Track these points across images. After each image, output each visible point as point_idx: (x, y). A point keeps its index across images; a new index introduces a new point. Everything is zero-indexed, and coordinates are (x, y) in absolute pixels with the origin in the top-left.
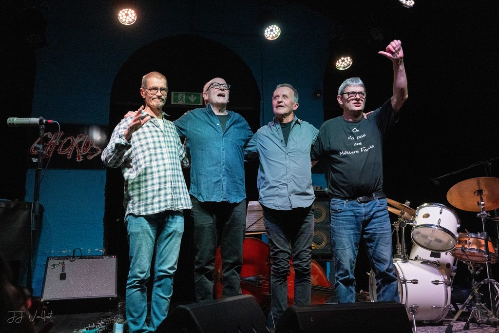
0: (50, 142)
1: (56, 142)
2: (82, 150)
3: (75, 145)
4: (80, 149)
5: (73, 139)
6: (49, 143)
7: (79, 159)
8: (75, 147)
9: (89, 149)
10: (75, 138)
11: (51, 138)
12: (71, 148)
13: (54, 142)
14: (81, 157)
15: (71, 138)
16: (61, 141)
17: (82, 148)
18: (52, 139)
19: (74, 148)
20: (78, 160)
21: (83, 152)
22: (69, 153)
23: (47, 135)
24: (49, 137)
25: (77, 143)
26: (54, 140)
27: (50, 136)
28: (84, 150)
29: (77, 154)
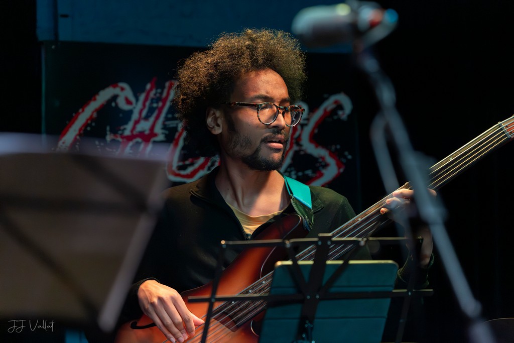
0: (129, 127)
1: (152, 128)
6: (127, 133)
11: (130, 112)
13: (144, 126)
16: (172, 124)
18: (135, 116)
23: (115, 98)
24: (122, 104)
26: (147, 118)
27: (128, 102)
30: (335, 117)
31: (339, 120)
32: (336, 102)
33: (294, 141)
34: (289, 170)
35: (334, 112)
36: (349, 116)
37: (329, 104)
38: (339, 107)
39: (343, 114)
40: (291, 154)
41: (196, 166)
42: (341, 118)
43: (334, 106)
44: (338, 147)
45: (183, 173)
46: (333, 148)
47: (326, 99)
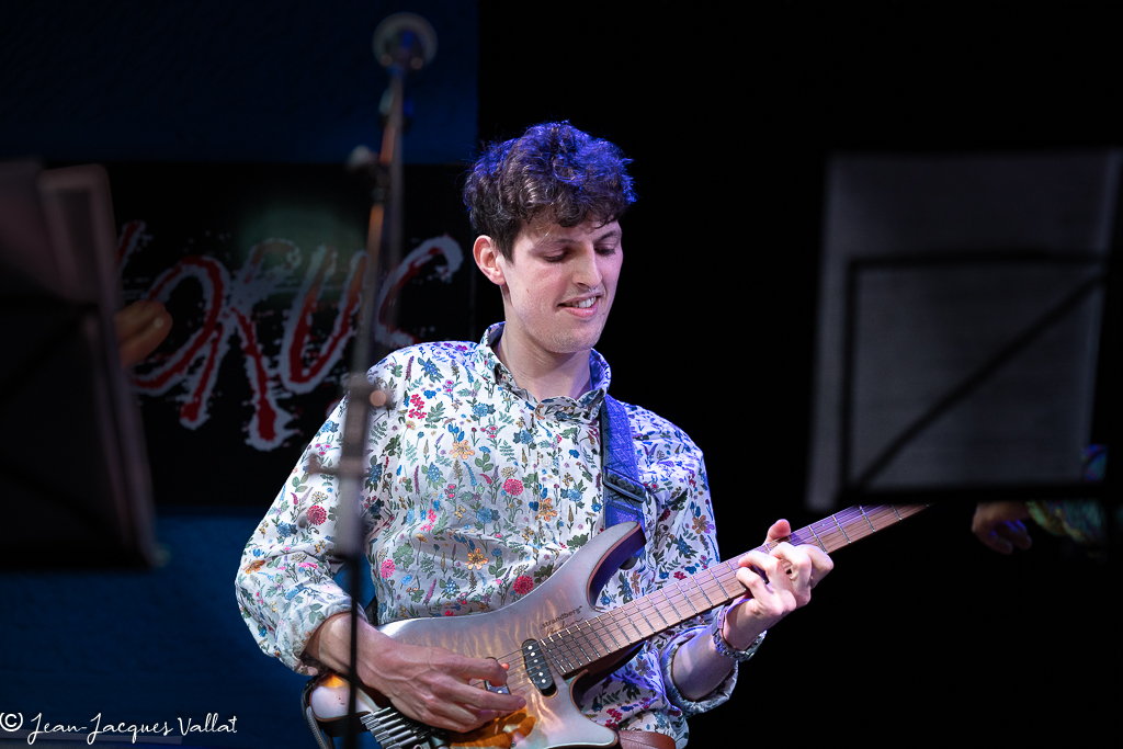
2: (284, 358)
3: (230, 325)
4: (272, 351)
5: (214, 274)
7: (266, 432)
8: (234, 340)
9: (337, 355)
10: (233, 266)
12: (205, 351)
14: (283, 417)
15: (202, 274)
17: (287, 342)
19: (223, 348)
20: (256, 441)
21: (297, 377)
22: (193, 383)
25: (246, 310)
28: (297, 365)
29: (250, 394)
30: (430, 278)
31: (438, 280)
32: (434, 251)
33: (350, 321)
34: (337, 371)
35: (428, 268)
36: (456, 275)
37: (420, 255)
38: (439, 258)
39: (446, 271)
40: (342, 343)
41: (168, 366)
42: (443, 278)
43: (429, 257)
44: (432, 329)
45: (144, 378)
46: (423, 330)
47: (417, 245)
